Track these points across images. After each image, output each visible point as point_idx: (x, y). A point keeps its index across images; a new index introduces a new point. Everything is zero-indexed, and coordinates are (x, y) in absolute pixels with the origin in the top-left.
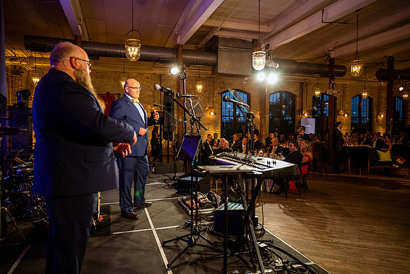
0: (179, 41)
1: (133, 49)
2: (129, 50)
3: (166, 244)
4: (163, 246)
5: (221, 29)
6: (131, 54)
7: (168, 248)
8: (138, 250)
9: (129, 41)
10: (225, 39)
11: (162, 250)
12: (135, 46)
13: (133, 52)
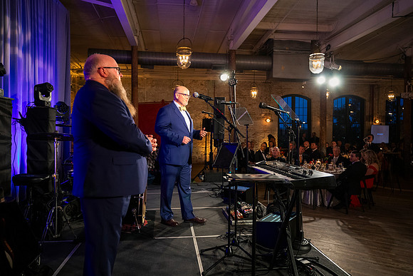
0: (231, 47)
1: (184, 56)
2: (180, 58)
3: (205, 253)
4: (201, 254)
5: (277, 32)
6: (181, 61)
7: (206, 256)
8: (176, 256)
9: (180, 49)
10: (281, 42)
11: (199, 258)
12: (186, 54)
13: (184, 59)
